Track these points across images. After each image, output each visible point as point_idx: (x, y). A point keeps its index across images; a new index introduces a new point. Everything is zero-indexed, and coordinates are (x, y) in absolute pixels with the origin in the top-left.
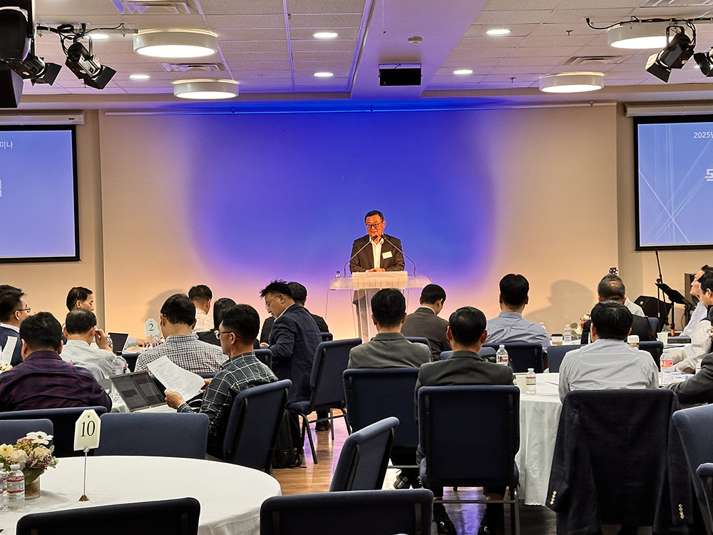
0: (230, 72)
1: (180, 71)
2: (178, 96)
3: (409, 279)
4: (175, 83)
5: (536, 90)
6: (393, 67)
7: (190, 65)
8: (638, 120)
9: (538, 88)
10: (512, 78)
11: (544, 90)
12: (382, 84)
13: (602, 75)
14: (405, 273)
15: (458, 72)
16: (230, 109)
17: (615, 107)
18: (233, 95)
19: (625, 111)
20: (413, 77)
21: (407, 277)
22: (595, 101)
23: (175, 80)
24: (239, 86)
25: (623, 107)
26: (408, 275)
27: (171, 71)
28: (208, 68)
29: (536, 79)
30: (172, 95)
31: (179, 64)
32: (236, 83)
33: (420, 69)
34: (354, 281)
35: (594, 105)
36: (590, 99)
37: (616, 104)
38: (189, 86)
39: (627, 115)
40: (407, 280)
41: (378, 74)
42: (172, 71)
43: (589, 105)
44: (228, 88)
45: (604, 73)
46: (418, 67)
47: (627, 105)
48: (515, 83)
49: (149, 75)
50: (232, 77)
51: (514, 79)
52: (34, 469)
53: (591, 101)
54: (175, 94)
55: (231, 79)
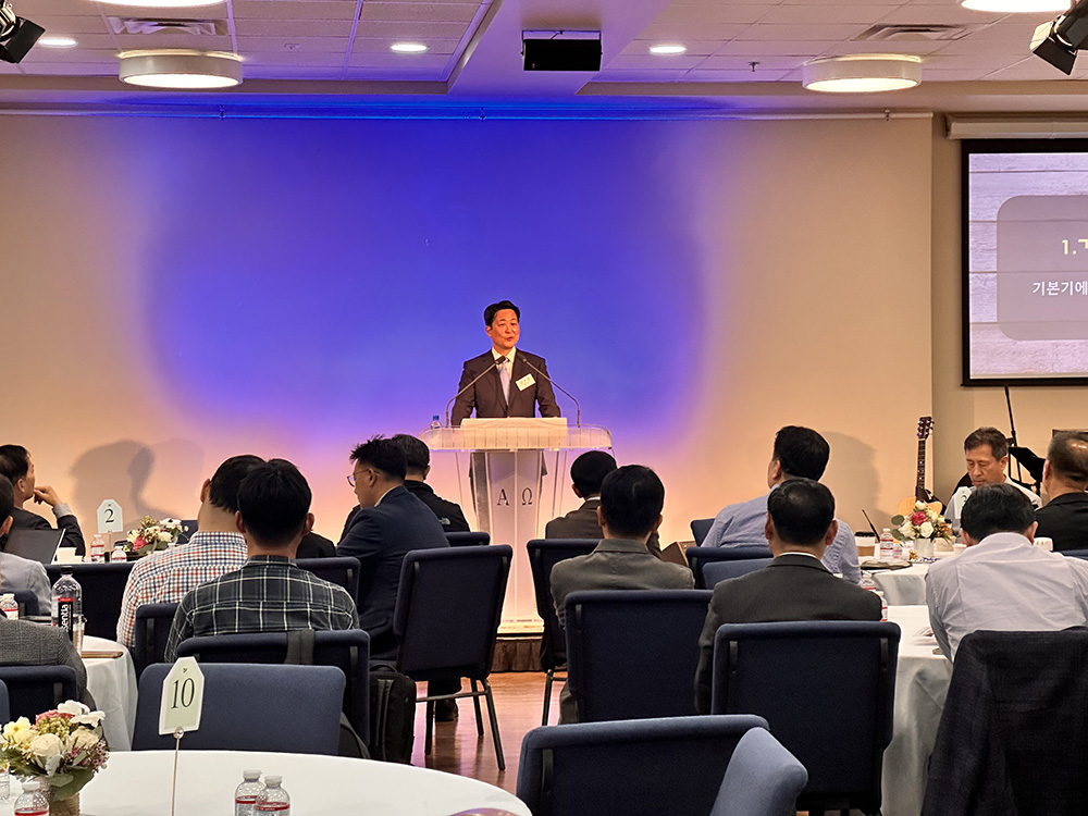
0: (234, 38)
1: (139, 33)
2: (127, 80)
3: (569, 432)
4: (123, 55)
5: (797, 86)
6: (548, 36)
7: (162, 22)
8: (970, 146)
9: (801, 83)
10: (754, 64)
11: (811, 87)
12: (528, 67)
13: (917, 59)
14: (564, 420)
15: (657, 50)
16: (216, 109)
17: (930, 122)
18: (232, 82)
19: (947, 130)
20: (585, 55)
21: (566, 428)
22: (894, 110)
23: (124, 50)
24: (244, 65)
25: (943, 121)
26: (568, 426)
27: (121, 33)
28: (195, 29)
29: (797, 65)
30: (114, 79)
31: (139, 20)
32: (239, 58)
33: (599, 41)
34: (466, 435)
35: (892, 116)
36: (885, 106)
37: (932, 115)
38: (150, 62)
39: (951, 138)
40: (566, 434)
41: (522, 47)
42: (125, 31)
43: (883, 116)
44: (223, 68)
45: (922, 56)
46: (595, 37)
47: (950, 117)
48: (757, 72)
49: (76, 39)
50: (235, 48)
51: (756, 66)
52: (79, 770)
53: (886, 109)
54: (121, 76)
55: (232, 51)
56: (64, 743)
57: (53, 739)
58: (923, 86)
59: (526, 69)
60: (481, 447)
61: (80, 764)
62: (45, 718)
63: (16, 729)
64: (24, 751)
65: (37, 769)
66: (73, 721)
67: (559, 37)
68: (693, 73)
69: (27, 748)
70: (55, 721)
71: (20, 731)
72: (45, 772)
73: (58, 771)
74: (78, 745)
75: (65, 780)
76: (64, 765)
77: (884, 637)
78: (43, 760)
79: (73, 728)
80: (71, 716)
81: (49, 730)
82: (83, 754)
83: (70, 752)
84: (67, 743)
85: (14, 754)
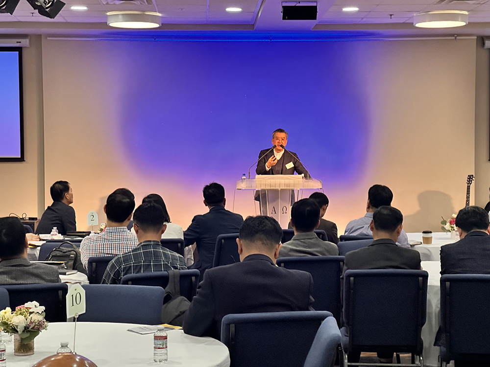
0: (156, 6)
1: (114, 4)
2: (111, 25)
3: (304, 182)
4: (108, 14)
5: (411, 25)
6: (293, 4)
9: (413, 23)
10: (391, 15)
11: (418, 25)
12: (284, 18)
13: (466, 13)
15: (346, 9)
16: (153, 37)
17: (476, 40)
18: (157, 25)
19: (484, 44)
20: (310, 13)
22: (459, 35)
23: (109, 11)
24: (162, 18)
25: (482, 40)
27: (106, 4)
29: (411, 16)
30: (105, 24)
32: (160, 15)
33: (316, 6)
34: (257, 182)
35: (458, 38)
36: (454, 33)
37: (476, 37)
38: (120, 17)
39: (485, 48)
40: (302, 182)
41: (281, 9)
42: (108, 4)
43: (454, 38)
44: (152, 19)
45: (468, 11)
46: (314, 4)
47: (485, 38)
48: (392, 19)
49: (87, 7)
50: (157, 10)
51: (392, 16)
52: (32, 331)
53: (455, 34)
54: (108, 23)
55: (156, 12)
56: (26, 319)
57: (22, 318)
58: (469, 24)
59: (283, 19)
60: (263, 188)
61: (32, 329)
62: (19, 309)
63: (5, 313)
64: (9, 323)
65: (14, 330)
66: (31, 310)
67: (298, 5)
68: (364, 20)
69: (10, 321)
70: (23, 310)
71: (7, 314)
72: (17, 332)
73: (24, 331)
74: (32, 321)
75: (27, 335)
76: (26, 329)
77: (421, 277)
78: (17, 326)
79: (31, 313)
80: (30, 308)
81: (21, 314)
82: (34, 324)
83: (28, 323)
84: (28, 319)
85: (5, 324)
